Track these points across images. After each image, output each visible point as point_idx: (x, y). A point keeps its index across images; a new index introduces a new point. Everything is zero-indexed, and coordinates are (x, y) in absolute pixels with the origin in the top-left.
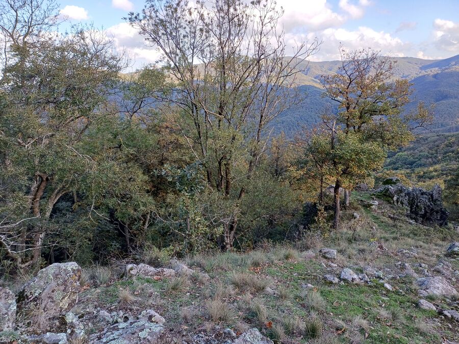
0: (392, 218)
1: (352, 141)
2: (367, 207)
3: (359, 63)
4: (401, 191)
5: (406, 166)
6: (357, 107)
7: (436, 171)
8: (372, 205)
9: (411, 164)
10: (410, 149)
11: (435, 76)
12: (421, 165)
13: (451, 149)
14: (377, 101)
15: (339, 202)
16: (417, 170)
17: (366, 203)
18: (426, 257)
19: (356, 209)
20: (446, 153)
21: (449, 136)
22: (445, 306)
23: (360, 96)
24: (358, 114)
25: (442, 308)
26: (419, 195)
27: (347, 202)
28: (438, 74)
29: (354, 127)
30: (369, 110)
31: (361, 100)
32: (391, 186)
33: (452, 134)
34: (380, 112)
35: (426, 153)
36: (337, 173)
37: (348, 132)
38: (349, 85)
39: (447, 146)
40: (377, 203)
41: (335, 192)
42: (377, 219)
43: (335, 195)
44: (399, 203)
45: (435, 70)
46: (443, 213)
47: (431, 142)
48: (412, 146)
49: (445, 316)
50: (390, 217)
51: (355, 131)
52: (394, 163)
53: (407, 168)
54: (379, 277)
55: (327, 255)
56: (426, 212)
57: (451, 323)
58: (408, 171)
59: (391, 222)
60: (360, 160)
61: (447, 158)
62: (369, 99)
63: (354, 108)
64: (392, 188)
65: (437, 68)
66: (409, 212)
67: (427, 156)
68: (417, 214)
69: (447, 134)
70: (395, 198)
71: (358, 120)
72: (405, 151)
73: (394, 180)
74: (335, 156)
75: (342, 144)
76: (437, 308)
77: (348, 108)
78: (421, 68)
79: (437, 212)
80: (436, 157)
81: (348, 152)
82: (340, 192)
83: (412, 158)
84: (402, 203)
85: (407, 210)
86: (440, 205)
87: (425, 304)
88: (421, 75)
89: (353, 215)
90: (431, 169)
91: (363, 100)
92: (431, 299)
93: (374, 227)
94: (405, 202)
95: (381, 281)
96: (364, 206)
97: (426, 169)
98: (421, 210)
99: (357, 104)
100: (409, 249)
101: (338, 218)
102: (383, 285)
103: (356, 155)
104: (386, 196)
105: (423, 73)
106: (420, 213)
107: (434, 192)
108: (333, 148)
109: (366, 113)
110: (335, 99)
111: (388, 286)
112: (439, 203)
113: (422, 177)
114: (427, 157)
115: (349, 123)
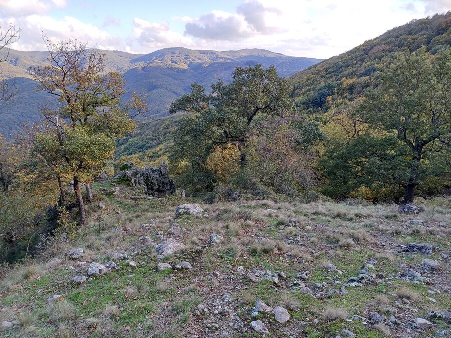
0: (133, 199)
1: (80, 134)
2: (110, 195)
3: (69, 54)
4: (136, 173)
5: (138, 150)
6: (78, 100)
7: (161, 150)
8: (114, 192)
9: (142, 147)
10: (138, 135)
11: (143, 69)
12: (149, 147)
13: (168, 130)
14: (96, 93)
15: (81, 197)
16: (148, 152)
17: (108, 192)
18: (161, 225)
19: (100, 199)
20: (165, 134)
21: (164, 120)
22: (177, 260)
23: (78, 89)
24: (80, 106)
25: (175, 263)
26: (151, 173)
27: (91, 195)
28: (145, 67)
29: (80, 120)
30: (91, 102)
31: (80, 92)
32: (128, 170)
33: (166, 117)
34: (101, 103)
35: (151, 136)
36: (73, 170)
37: (74, 125)
38: (64, 78)
39: (165, 128)
40: (118, 189)
41: (75, 188)
42: (121, 203)
43: (75, 192)
44: (137, 184)
45: (142, 64)
46: (171, 183)
47: (153, 126)
48: (139, 131)
49: (178, 269)
50: (131, 198)
51: (81, 124)
52: (128, 149)
53: (140, 152)
54: (125, 259)
55: (73, 257)
56: (159, 186)
57: (182, 273)
58: (141, 154)
59: (133, 202)
60: (92, 153)
61: (167, 138)
62: (88, 91)
63: (75, 101)
64: (129, 172)
65: (143, 62)
66: (146, 190)
67: (153, 138)
68: (153, 190)
69: (163, 118)
70: (133, 181)
71: (82, 113)
72: (134, 136)
73: (129, 165)
74: (65, 153)
75: (70, 139)
76: (171, 265)
77: (69, 101)
78: (131, 62)
79: (167, 184)
80: (159, 138)
81: (77, 146)
82: (79, 187)
83: (141, 143)
84: (140, 184)
85: (144, 188)
86: (168, 178)
87: (163, 266)
88: (132, 67)
89: (99, 206)
90: (158, 149)
91: (82, 92)
92: (166, 259)
93: (119, 212)
94: (142, 182)
95: (127, 261)
96: (107, 194)
97: (154, 149)
98: (155, 185)
99: (76, 96)
100: (149, 223)
101: (83, 213)
102: (128, 265)
103: (87, 148)
104: (125, 180)
105: (134, 66)
106: (155, 188)
107: (162, 168)
108: (61, 144)
109: (88, 105)
110: (53, 92)
111: (133, 264)
112: (166, 176)
113: (153, 157)
114: (153, 140)
115: (73, 116)
